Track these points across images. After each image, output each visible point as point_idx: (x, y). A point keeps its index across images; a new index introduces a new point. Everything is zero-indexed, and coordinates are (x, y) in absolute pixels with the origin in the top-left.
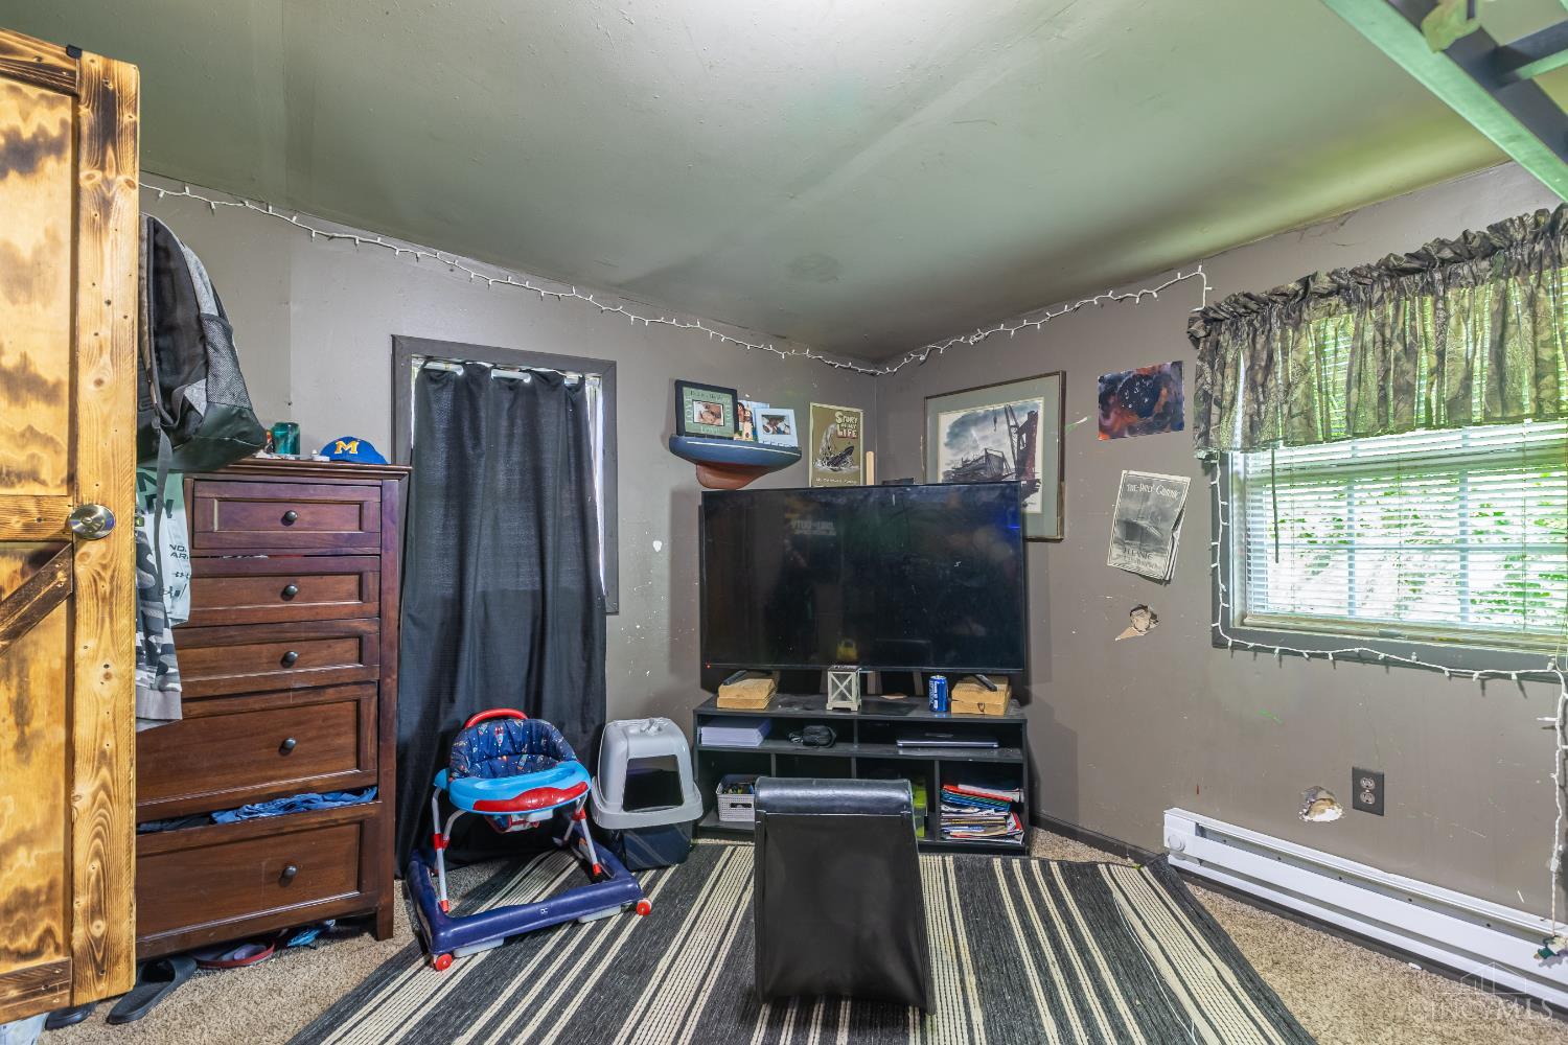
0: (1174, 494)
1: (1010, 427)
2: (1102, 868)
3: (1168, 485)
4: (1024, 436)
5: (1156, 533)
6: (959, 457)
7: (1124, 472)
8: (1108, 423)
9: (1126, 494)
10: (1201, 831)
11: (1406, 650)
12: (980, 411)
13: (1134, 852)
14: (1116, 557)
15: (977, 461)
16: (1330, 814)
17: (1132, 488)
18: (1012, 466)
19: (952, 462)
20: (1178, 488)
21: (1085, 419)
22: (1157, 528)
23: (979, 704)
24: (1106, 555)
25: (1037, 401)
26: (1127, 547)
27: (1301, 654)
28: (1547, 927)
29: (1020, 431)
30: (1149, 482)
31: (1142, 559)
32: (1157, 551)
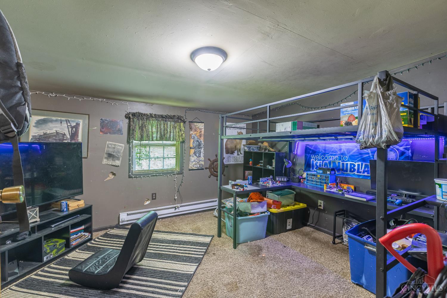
0: (121, 148)
1: (68, 126)
2: (108, 233)
3: (120, 146)
4: (74, 129)
5: (117, 156)
6: (42, 131)
7: (107, 142)
8: (103, 130)
9: (108, 147)
10: (128, 215)
11: (160, 173)
12: (54, 118)
13: (110, 227)
14: (105, 161)
15: (52, 133)
16: (148, 203)
17: (110, 146)
18: (69, 137)
19: (38, 133)
20: (122, 147)
21: (96, 128)
22: (117, 155)
23: (78, 205)
24: (102, 161)
25: (80, 120)
26: (109, 159)
27: (145, 177)
28: (175, 206)
29: (72, 128)
30: (115, 145)
31: (113, 162)
32: (117, 160)
